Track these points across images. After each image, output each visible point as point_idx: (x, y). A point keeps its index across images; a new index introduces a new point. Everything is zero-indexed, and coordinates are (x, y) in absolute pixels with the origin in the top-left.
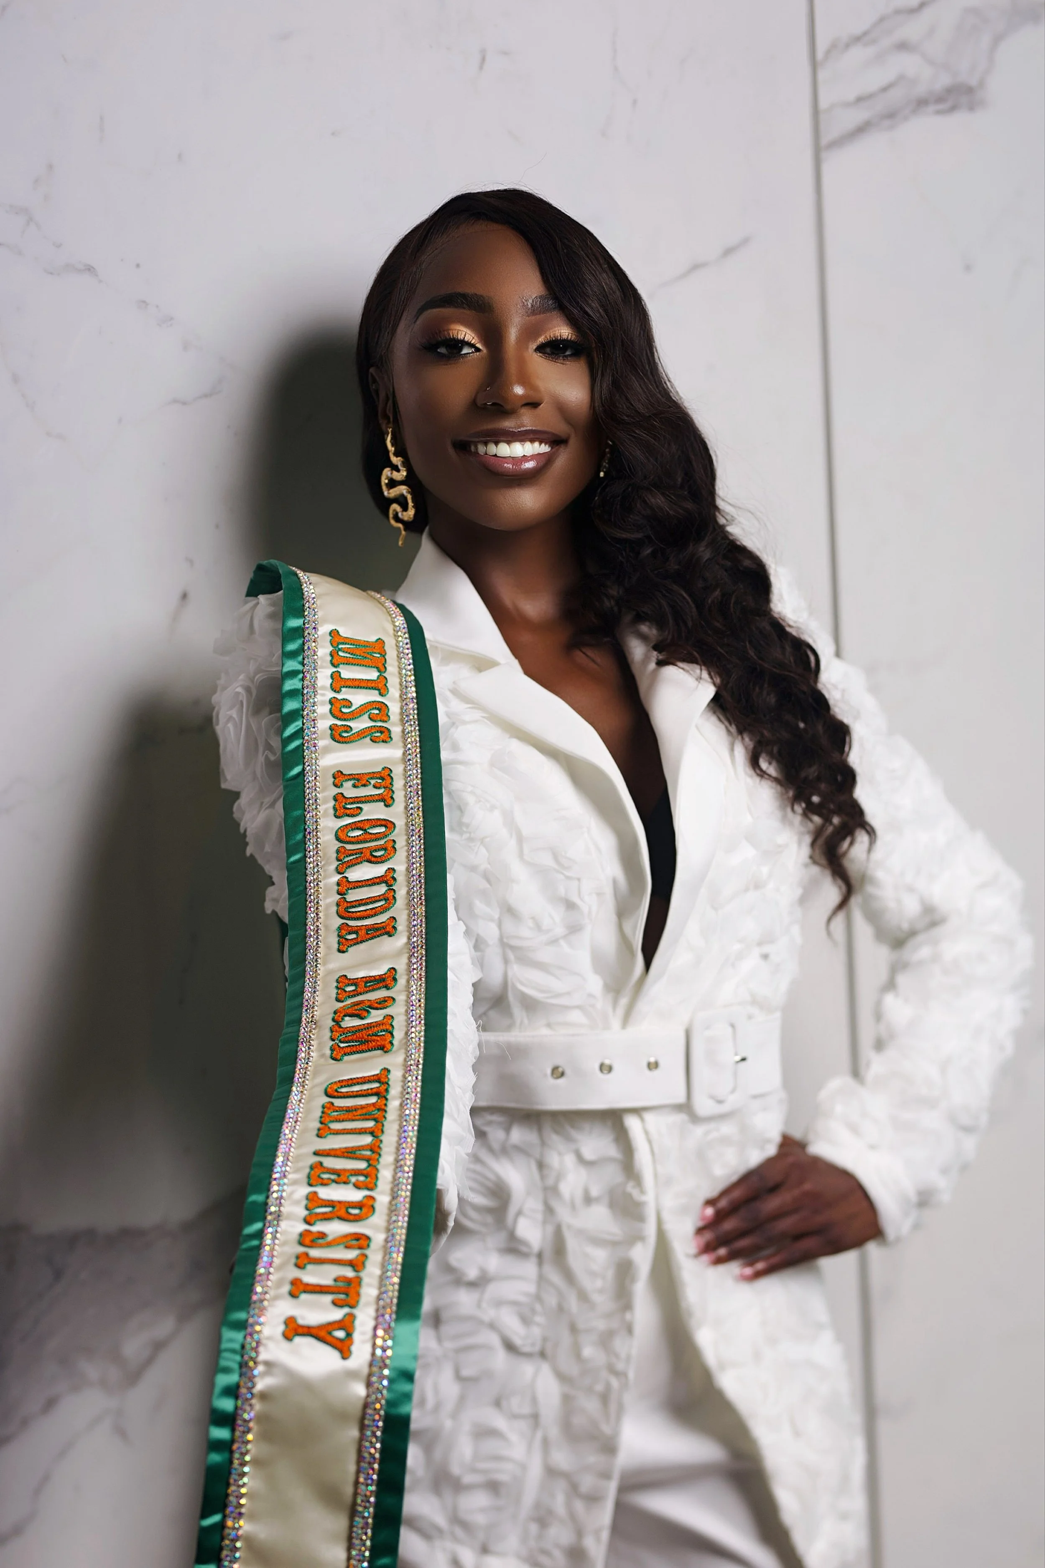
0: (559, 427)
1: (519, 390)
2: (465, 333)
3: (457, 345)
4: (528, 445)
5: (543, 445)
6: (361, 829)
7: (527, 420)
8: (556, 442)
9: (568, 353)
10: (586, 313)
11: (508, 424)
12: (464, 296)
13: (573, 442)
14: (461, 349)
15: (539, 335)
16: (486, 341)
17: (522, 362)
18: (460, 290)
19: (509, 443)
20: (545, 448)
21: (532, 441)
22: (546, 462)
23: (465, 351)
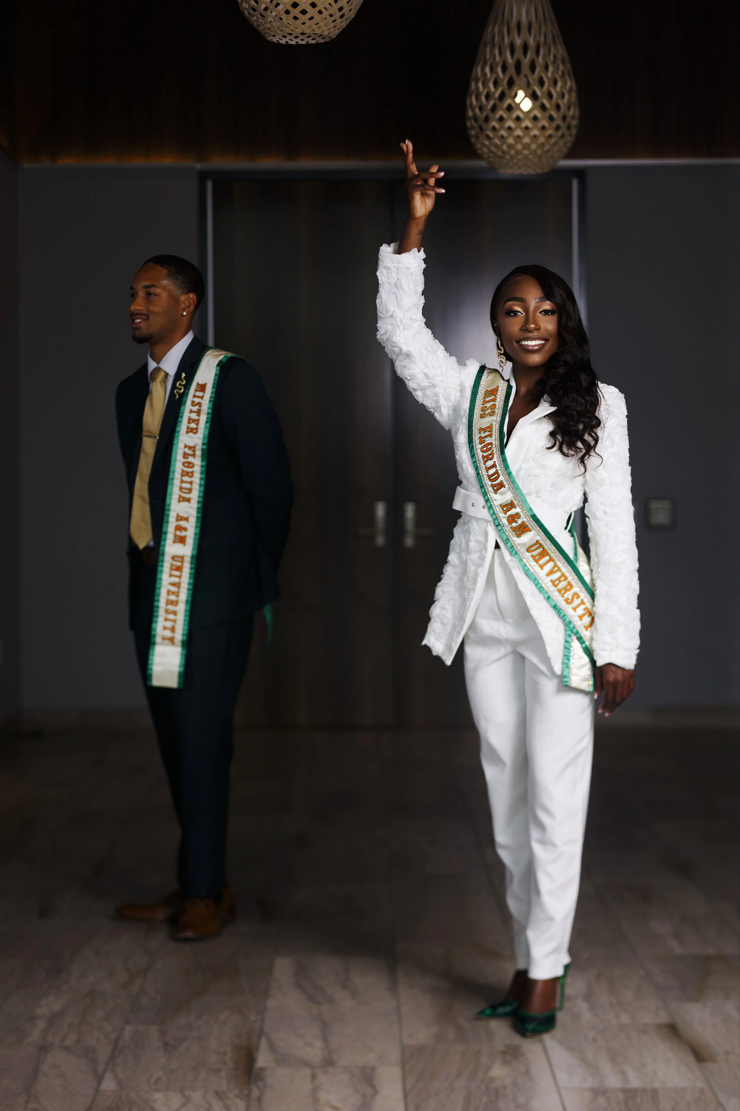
0: (547, 336)
1: (533, 326)
2: (517, 308)
3: (515, 313)
4: (537, 341)
5: (542, 341)
6: (485, 447)
7: (536, 334)
8: (546, 340)
9: (549, 314)
10: (556, 301)
11: (530, 335)
12: (517, 298)
13: (550, 340)
14: (517, 313)
15: (540, 309)
16: (524, 312)
17: (534, 316)
18: (517, 296)
19: (531, 341)
20: (542, 342)
21: (538, 340)
22: (542, 346)
23: (519, 314)
